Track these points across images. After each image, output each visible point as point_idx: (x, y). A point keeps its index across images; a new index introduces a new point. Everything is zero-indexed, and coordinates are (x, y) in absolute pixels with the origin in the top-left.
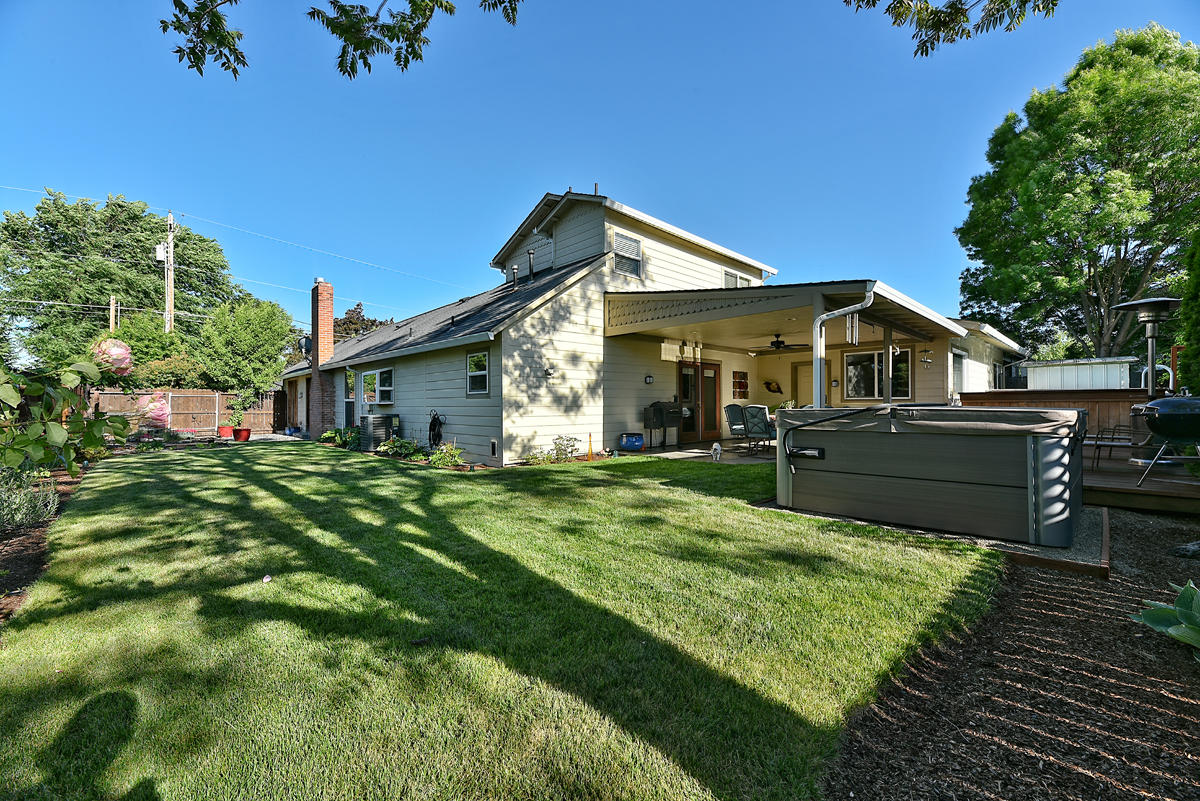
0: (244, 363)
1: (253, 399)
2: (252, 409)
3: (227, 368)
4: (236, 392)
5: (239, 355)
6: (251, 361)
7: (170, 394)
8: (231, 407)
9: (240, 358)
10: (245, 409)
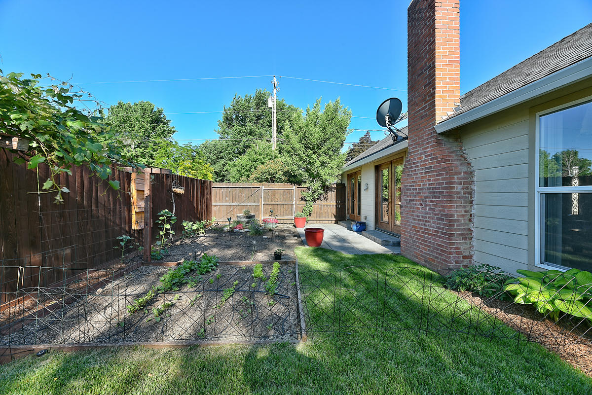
0: (314, 156)
1: (320, 191)
2: (319, 201)
3: (301, 163)
4: (307, 185)
5: (310, 148)
6: (320, 155)
7: (263, 188)
8: (304, 199)
9: (311, 152)
10: (314, 200)
